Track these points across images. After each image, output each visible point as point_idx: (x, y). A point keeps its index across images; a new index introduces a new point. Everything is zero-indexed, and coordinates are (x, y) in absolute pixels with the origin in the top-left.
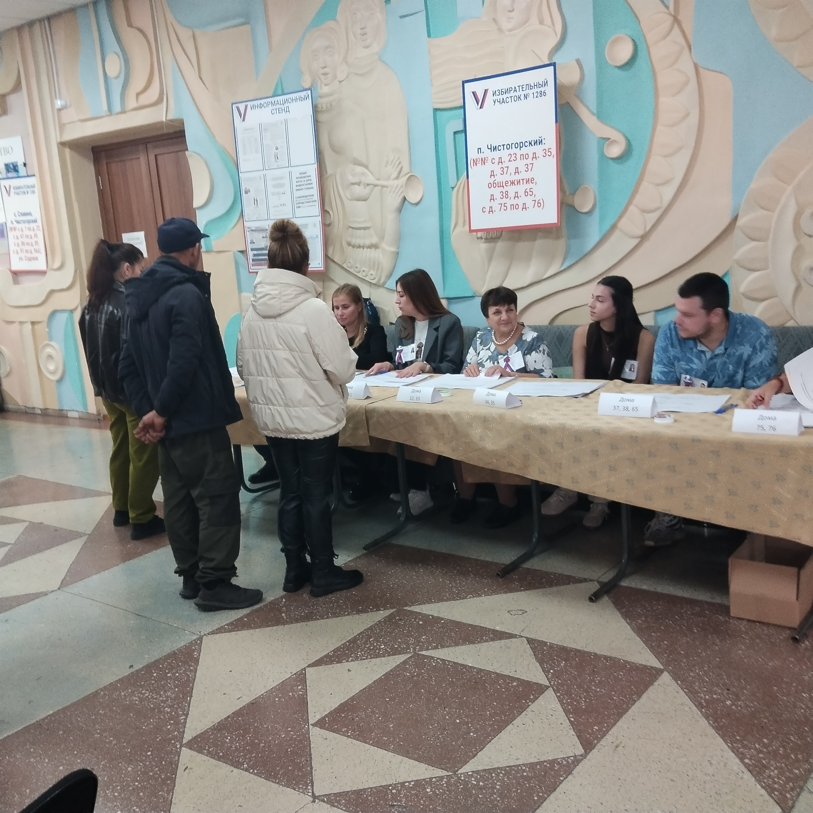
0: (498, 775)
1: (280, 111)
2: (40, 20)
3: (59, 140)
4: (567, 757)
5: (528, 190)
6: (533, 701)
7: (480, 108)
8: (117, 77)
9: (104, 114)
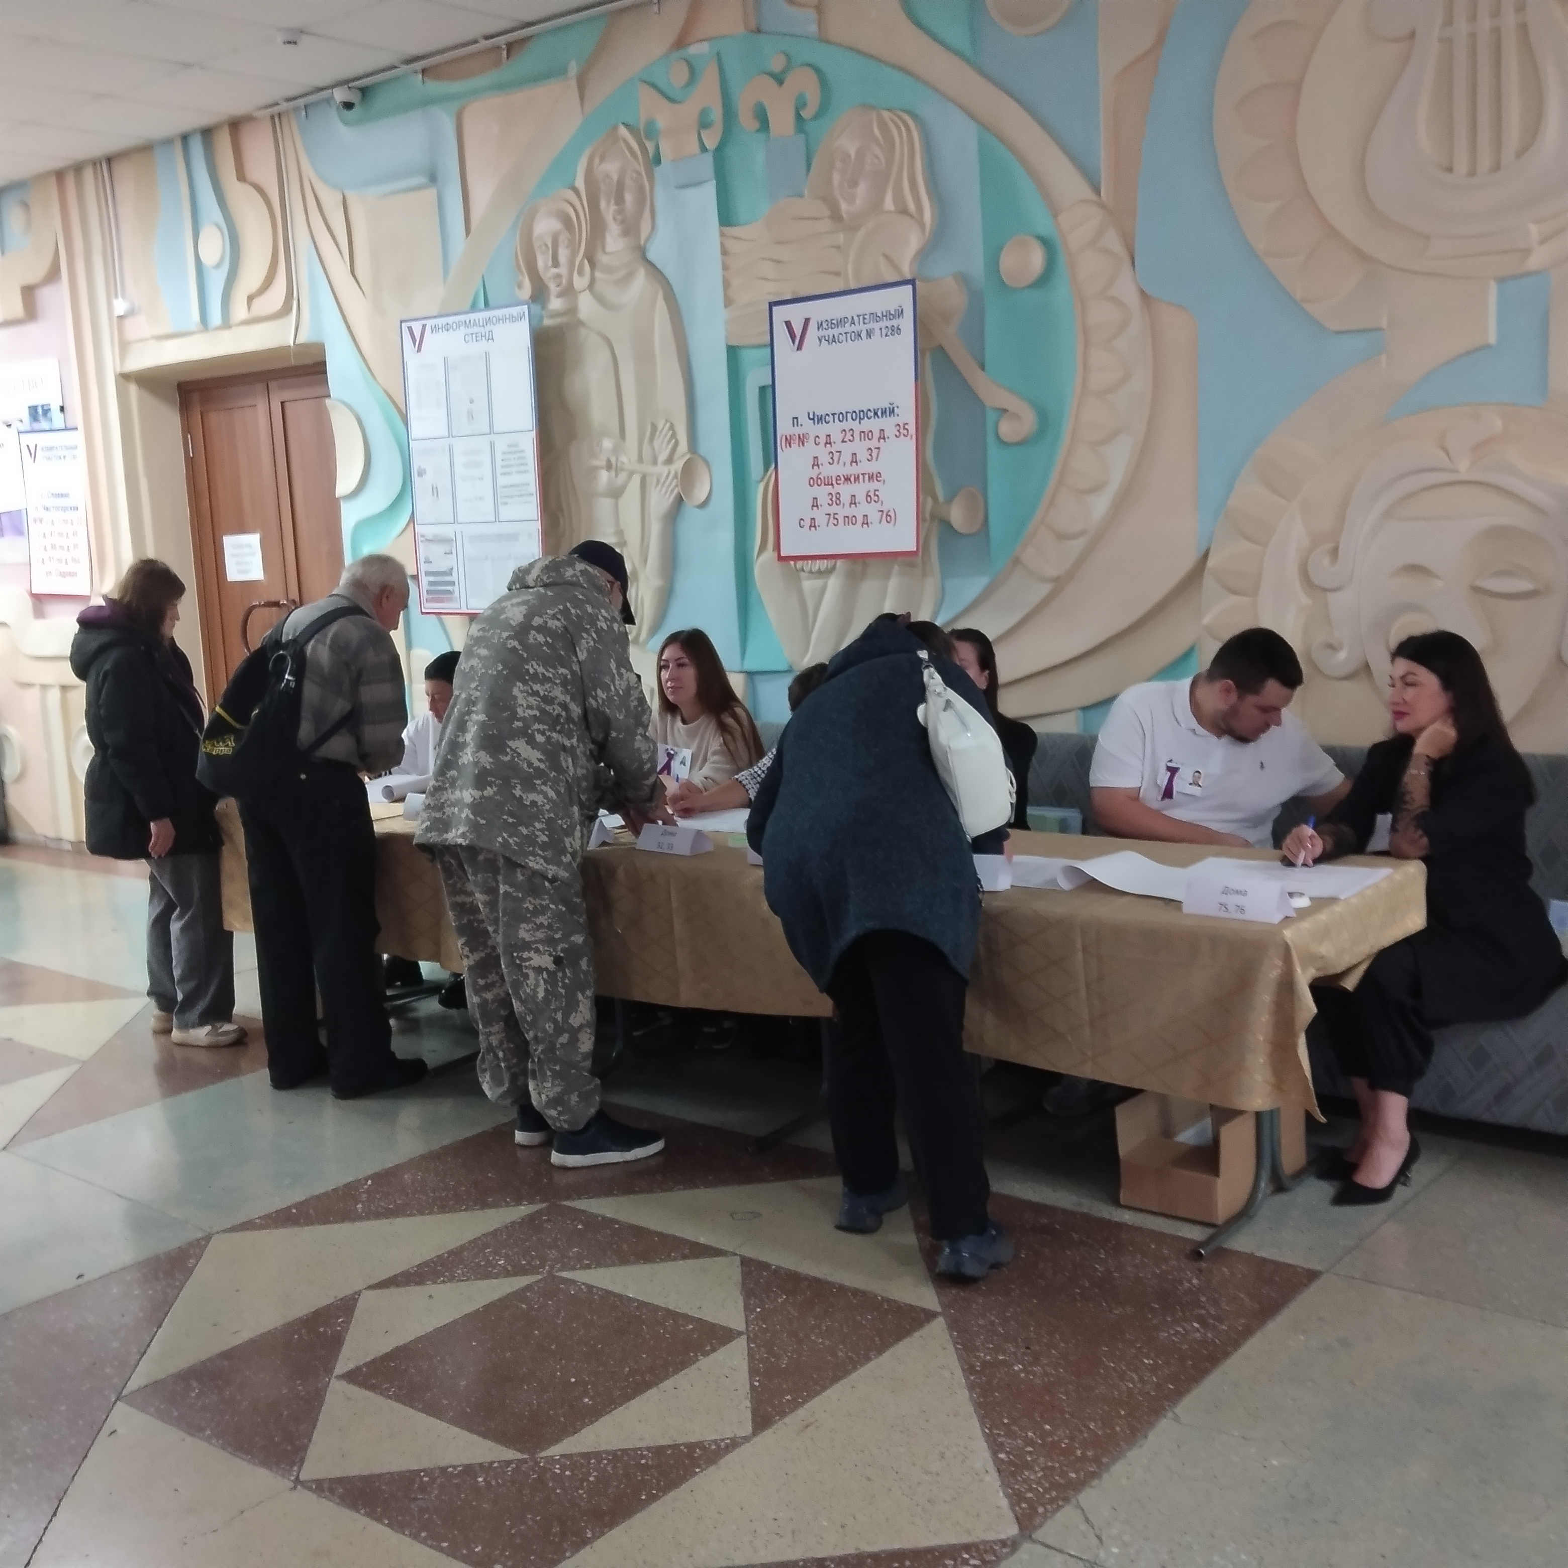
0: (599, 1462)
1: (478, 337)
2: (95, 163)
3: (118, 370)
4: (720, 1440)
5: (871, 494)
6: (706, 1354)
7: (798, 349)
8: (218, 266)
9: (193, 328)
